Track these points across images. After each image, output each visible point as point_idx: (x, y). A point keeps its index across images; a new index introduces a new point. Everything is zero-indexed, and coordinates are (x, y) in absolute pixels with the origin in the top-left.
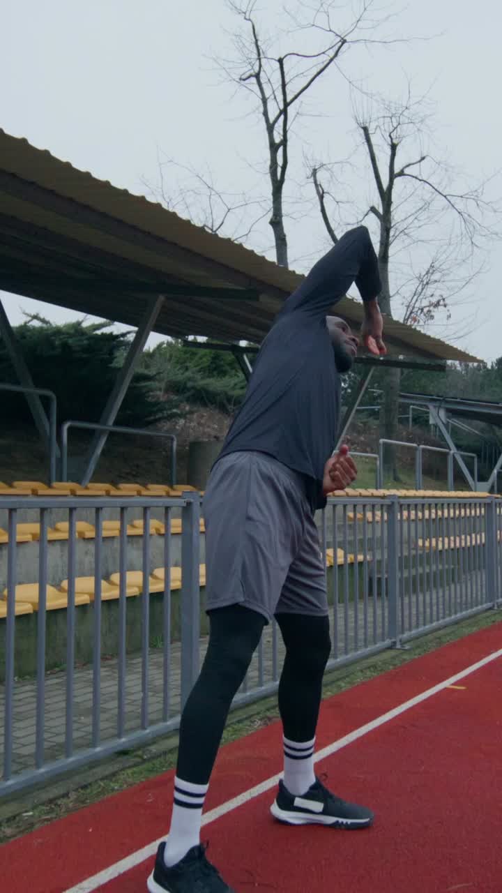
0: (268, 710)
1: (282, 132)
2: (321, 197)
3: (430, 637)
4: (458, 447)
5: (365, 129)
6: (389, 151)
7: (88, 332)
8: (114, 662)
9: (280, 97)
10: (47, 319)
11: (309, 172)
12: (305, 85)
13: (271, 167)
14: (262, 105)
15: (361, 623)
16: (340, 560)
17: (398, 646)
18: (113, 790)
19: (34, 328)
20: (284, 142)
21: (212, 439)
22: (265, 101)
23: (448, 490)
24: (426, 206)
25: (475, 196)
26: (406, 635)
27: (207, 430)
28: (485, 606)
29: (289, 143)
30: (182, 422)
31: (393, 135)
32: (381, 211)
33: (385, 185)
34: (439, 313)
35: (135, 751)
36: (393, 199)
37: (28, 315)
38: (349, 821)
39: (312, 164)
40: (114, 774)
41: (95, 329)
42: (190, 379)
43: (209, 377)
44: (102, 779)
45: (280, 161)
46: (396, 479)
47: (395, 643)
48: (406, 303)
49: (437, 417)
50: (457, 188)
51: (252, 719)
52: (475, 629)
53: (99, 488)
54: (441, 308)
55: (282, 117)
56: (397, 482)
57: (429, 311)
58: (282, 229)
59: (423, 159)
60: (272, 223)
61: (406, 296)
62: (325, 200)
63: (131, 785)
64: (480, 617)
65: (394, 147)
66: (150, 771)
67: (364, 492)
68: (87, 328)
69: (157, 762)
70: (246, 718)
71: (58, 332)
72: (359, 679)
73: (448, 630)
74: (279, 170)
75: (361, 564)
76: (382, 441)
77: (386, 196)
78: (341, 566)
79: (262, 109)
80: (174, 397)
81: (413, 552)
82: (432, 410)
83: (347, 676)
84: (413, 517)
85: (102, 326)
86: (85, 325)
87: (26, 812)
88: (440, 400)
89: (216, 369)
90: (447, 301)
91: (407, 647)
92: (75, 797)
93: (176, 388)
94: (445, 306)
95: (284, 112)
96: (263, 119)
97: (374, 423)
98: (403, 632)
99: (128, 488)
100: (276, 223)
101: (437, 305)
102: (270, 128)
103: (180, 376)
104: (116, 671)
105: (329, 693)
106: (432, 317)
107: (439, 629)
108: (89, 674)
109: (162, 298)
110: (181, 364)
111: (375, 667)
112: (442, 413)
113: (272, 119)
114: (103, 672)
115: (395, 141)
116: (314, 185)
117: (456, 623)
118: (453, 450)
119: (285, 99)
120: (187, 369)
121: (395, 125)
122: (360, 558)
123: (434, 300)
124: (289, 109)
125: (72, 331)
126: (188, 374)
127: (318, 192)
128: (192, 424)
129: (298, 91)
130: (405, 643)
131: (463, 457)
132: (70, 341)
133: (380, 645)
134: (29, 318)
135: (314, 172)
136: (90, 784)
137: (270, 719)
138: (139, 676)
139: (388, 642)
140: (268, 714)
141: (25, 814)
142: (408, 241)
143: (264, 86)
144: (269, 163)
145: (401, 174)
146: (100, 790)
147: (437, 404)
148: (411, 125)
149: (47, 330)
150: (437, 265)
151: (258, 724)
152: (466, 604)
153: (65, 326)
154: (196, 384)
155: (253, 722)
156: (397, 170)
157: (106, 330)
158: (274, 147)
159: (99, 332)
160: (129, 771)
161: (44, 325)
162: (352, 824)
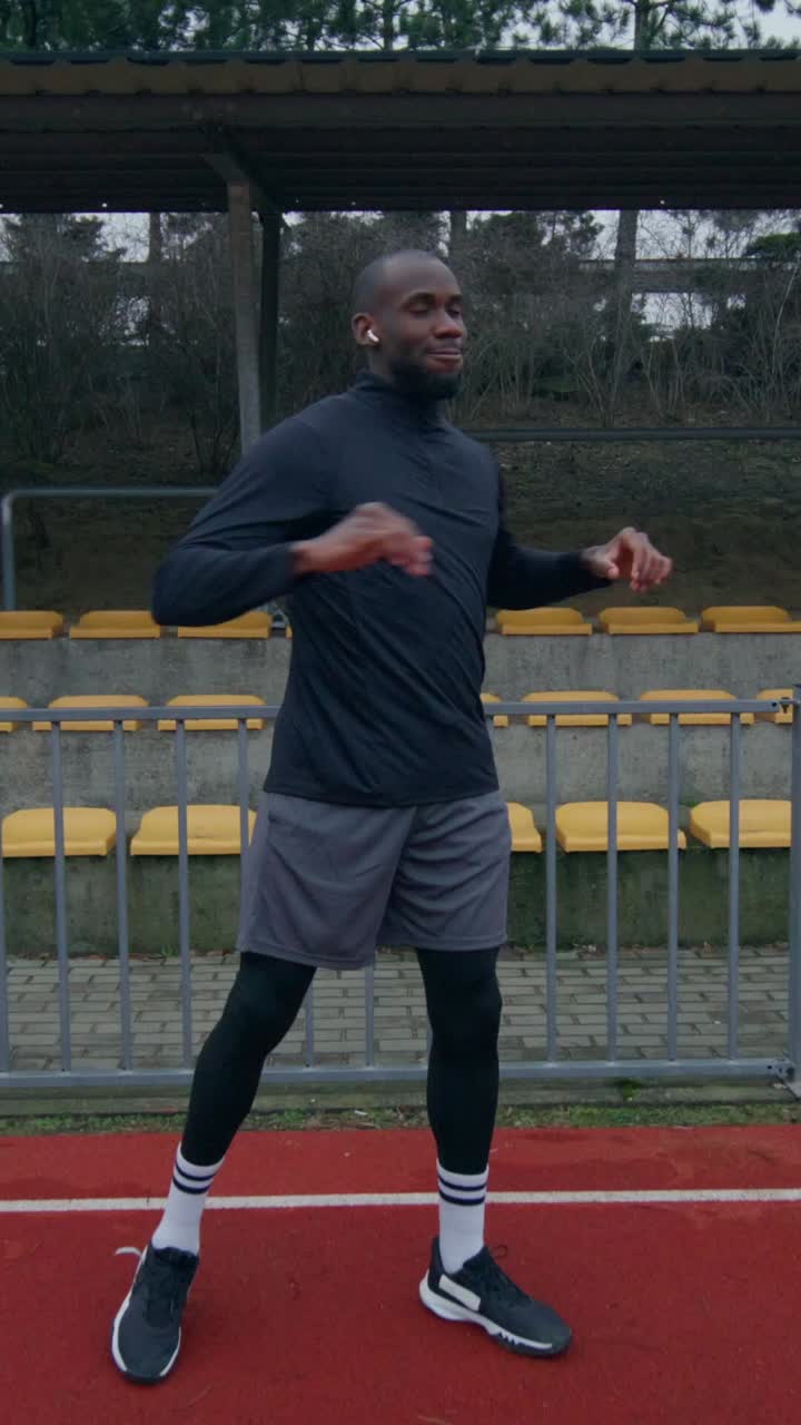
38: (518, 1340)
87: (360, 1110)
141: (357, 1112)
162: (521, 1345)
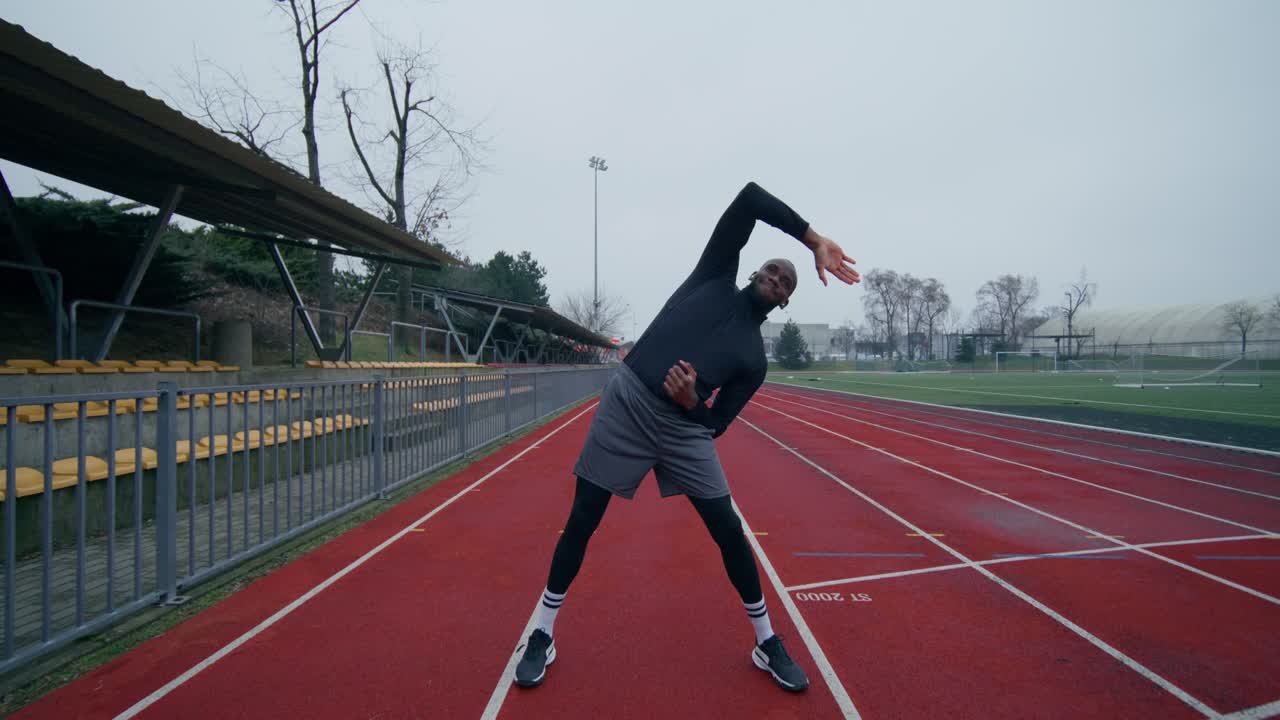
0: (250, 571)
1: (313, 54)
2: (349, 116)
3: (410, 486)
4: (457, 327)
5: (386, 66)
6: (405, 88)
7: (116, 211)
8: (105, 538)
9: (311, 24)
10: (70, 193)
11: (339, 93)
12: (334, 17)
13: (304, 83)
14: (295, 26)
15: (357, 478)
16: (348, 425)
17: (382, 497)
18: (62, 682)
19: (52, 202)
20: (315, 63)
21: (247, 316)
22: (298, 23)
23: (445, 362)
24: (432, 138)
25: (469, 134)
26: (390, 487)
27: (245, 308)
28: (457, 456)
29: (319, 65)
30: (220, 300)
31: (408, 75)
32: (398, 136)
33: (402, 115)
34: (442, 223)
35: (100, 634)
36: (408, 127)
37: (46, 187)
39: (341, 86)
40: (66, 665)
41: (124, 209)
42: (229, 261)
43: (250, 260)
44: (48, 674)
45: (312, 80)
46: (408, 352)
47: (378, 496)
48: (418, 212)
49: (441, 304)
50: (458, 126)
51: (234, 582)
52: (446, 476)
53: (112, 366)
54: (443, 219)
55: (313, 41)
56: (409, 355)
57: (435, 221)
58: (313, 137)
59: (432, 98)
60: (304, 131)
61: (418, 206)
62: (352, 118)
63: (84, 673)
64: (452, 465)
65: (409, 85)
66: (110, 654)
67: (377, 365)
68: (115, 207)
69: (120, 643)
70: (228, 583)
71: (81, 207)
72: (343, 530)
73: (425, 479)
74: (311, 87)
75: (366, 426)
76: (393, 323)
77: (402, 124)
78: (349, 430)
79: (295, 30)
80: (213, 277)
81: (409, 414)
82: (436, 297)
83: (333, 529)
84: (415, 384)
85: (130, 207)
86: (112, 204)
88: (444, 291)
89: (256, 254)
90: (448, 215)
91: (389, 497)
92: (12, 699)
93: (215, 268)
94: (447, 218)
95: (315, 37)
96: (297, 39)
97: (393, 306)
98: (387, 485)
99: (146, 365)
100: (309, 132)
101: (440, 217)
102: (304, 49)
103: (221, 258)
104: (105, 547)
105: (313, 547)
106: (437, 226)
107: (418, 479)
108: (72, 556)
109: (181, 189)
110: (222, 246)
111: (358, 517)
112: (444, 301)
113: (305, 41)
114: (88, 551)
115: (410, 81)
116: (342, 105)
117: (434, 472)
118: (452, 330)
119: (315, 26)
120: (228, 251)
121: (409, 67)
122: (365, 422)
123: (439, 212)
124: (320, 36)
125: (97, 208)
126: (228, 256)
127: (346, 111)
128: (230, 302)
129: (328, 21)
130: (388, 493)
131: (459, 336)
132: (93, 218)
133: (365, 498)
134: (45, 191)
135: (343, 94)
136: (35, 681)
137: (250, 579)
138: (132, 550)
139: (373, 495)
140: (250, 575)
142: (418, 163)
143: (298, 11)
144: (302, 79)
145: (414, 108)
146: (46, 684)
147: (440, 294)
148: (422, 70)
149: (67, 204)
150: (440, 184)
151: (238, 587)
152: (442, 455)
153: (91, 203)
154: (235, 266)
155: (233, 585)
156: (411, 105)
157: (137, 211)
158: (306, 66)
159: (128, 212)
160: (86, 659)
161: (66, 200)
